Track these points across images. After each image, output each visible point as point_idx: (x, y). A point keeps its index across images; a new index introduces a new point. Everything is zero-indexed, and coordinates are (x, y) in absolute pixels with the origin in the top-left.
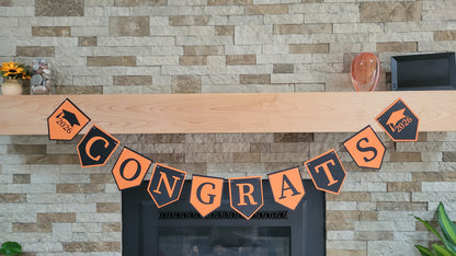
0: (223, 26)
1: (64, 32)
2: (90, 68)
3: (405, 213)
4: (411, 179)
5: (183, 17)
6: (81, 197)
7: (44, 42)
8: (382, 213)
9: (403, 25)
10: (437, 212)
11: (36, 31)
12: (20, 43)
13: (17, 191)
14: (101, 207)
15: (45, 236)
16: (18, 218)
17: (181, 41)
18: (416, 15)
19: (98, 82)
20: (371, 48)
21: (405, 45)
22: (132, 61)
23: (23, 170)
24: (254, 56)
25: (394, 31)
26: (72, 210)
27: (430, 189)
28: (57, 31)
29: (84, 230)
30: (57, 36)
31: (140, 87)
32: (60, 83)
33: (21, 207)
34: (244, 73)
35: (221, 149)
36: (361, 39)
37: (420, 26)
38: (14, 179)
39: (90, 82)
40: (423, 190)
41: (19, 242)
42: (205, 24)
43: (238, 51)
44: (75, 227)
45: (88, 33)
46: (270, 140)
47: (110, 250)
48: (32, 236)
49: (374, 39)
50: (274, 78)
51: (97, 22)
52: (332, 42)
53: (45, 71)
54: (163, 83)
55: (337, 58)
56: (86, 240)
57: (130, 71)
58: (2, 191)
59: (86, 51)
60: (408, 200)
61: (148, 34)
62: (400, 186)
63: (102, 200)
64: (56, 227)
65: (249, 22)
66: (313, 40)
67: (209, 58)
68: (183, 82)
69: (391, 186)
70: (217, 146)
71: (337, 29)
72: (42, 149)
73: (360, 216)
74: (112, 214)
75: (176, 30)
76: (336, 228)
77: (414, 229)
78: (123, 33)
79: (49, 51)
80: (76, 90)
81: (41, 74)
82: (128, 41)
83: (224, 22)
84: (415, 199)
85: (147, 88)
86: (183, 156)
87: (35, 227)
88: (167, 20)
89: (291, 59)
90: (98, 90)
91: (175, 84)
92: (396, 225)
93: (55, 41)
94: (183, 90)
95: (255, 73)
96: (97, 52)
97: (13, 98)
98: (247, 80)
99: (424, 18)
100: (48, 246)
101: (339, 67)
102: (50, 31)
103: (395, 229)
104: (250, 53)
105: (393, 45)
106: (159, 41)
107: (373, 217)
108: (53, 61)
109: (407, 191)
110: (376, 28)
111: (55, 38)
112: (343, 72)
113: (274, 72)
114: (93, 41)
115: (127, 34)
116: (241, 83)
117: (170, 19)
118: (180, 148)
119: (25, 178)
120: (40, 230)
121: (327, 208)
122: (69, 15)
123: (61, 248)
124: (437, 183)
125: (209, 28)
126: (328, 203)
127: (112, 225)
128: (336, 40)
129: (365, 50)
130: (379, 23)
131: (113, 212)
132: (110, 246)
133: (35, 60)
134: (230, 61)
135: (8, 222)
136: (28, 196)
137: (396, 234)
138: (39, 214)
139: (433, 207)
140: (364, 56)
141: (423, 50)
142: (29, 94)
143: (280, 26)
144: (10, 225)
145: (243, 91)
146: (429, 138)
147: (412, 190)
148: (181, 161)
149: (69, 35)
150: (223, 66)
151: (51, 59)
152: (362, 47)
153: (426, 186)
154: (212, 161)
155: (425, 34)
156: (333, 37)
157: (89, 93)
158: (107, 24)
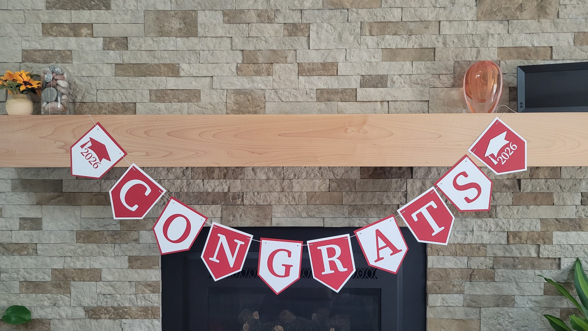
0: (294, 25)
1: (84, 30)
2: (120, 78)
3: (530, 272)
4: (539, 228)
5: (242, 11)
6: (108, 249)
7: (58, 43)
8: (500, 272)
9: (533, 24)
10: (572, 271)
11: (48, 29)
12: (26, 45)
13: (26, 240)
14: (134, 261)
15: (62, 298)
16: (27, 275)
17: (238, 43)
18: (552, 10)
19: (130, 97)
20: (490, 54)
21: (536, 50)
22: (174, 70)
23: (34, 213)
24: (335, 65)
25: (521, 31)
26: (97, 266)
27: (564, 241)
28: (75, 29)
29: (113, 292)
30: (75, 36)
31: (185, 104)
32: (79, 99)
33: (30, 261)
34: (322, 86)
35: (291, 187)
36: (478, 44)
37: (555, 25)
38: (21, 225)
39: (119, 98)
40: (555, 241)
41: (27, 305)
42: (270, 21)
43: (315, 57)
44: (101, 288)
45: (116, 32)
46: (355, 175)
47: (146, 317)
48: (45, 299)
49: (494, 43)
50: (362, 93)
51: (128, 18)
52: (439, 45)
53: (61, 83)
54: (216, 99)
55: (446, 69)
56: (116, 305)
57: (171, 83)
58: (4, 240)
59: (114, 56)
60: (534, 255)
61: (195, 35)
62: (524, 236)
63: (135, 253)
64: (77, 287)
65: (331, 18)
66: (413, 43)
67: (276, 67)
68: (241, 98)
69: (513, 237)
70: (286, 182)
71: (446, 29)
72: (57, 185)
73: (470, 275)
74: (148, 271)
75: (233, 29)
76: (440, 291)
77: (542, 292)
78: (162, 33)
79: (65, 56)
80: (100, 109)
81: (56, 86)
82: (171, 43)
83: (296, 18)
84: (544, 253)
85: (194, 106)
86: (241, 196)
87: (50, 288)
88: (219, 16)
89: (384, 68)
90: (128, 108)
91: (231, 101)
92: (519, 288)
93: (72, 43)
94: (240, 110)
95: (336, 86)
96: (127, 57)
97: (20, 118)
98: (325, 96)
99: (561, 14)
100: (65, 311)
101: (447, 80)
102: (67, 30)
103: (516, 292)
104: (330, 60)
105: (519, 51)
106: (211, 43)
107: (490, 277)
108: (70, 69)
109: (534, 243)
110: (498, 28)
111: (73, 40)
112: (453, 86)
113: (362, 86)
114: (123, 43)
115: (168, 34)
116: (319, 100)
117: (224, 14)
118: (237, 186)
119: (35, 224)
120: (54, 290)
121: (429, 265)
122: (90, 9)
123: (82, 313)
124: (573, 234)
125: (276, 26)
126: (430, 258)
127: (148, 285)
128: (445, 44)
129: (482, 58)
130: (501, 21)
131: (150, 268)
132: (146, 312)
133: (47, 68)
134: (304, 70)
135: (13, 279)
136: (39, 247)
137: (518, 299)
138: (54, 270)
139: (566, 263)
140: (482, 65)
141: (558, 59)
142: (39, 113)
143: (370, 24)
144: (17, 284)
145: (320, 111)
146: (565, 175)
147: (540, 242)
148: (239, 202)
149: (92, 35)
150: (294, 76)
151: (68, 67)
152: (478, 52)
153: (558, 236)
154: (279, 202)
155: (562, 36)
156: (441, 40)
157: (117, 111)
158: (141, 21)
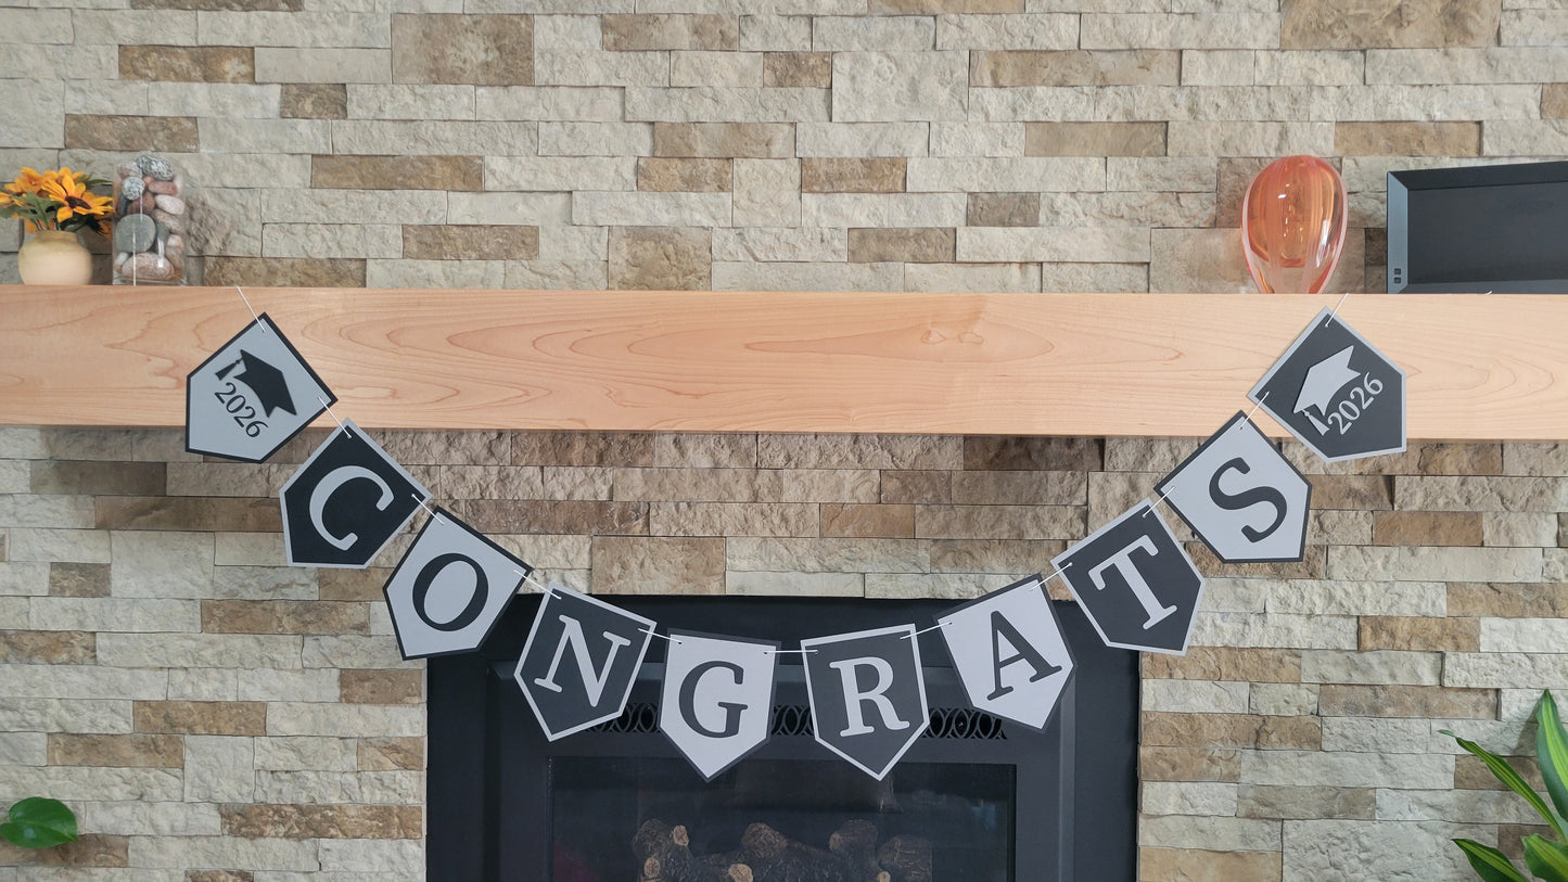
0: (792, 57)
1: (231, 66)
2: (325, 194)
3: (1419, 726)
4: (1443, 608)
5: (653, 19)
6: (287, 649)
7: (160, 99)
8: (1336, 724)
9: (1431, 61)
10: (1532, 725)
11: (136, 61)
12: (75, 103)
13: (67, 624)
14: (354, 684)
15: (161, 781)
16: (68, 718)
17: (642, 102)
18: (1481, 24)
19: (349, 245)
20: (1315, 139)
21: (1440, 131)
22: (468, 175)
23: (90, 550)
24: (899, 164)
25: (1399, 79)
26: (255, 694)
27: (1509, 644)
28: (207, 62)
29: (298, 766)
30: (207, 79)
31: (498, 265)
32: (215, 246)
33: (70, 682)
34: (864, 222)
35: (777, 490)
36: (1282, 111)
37: (1491, 63)
38: (53, 582)
39: (319, 247)
40: (1485, 644)
41: (66, 798)
42: (728, 44)
43: (845, 143)
44: (265, 752)
45: (316, 70)
46: (950, 460)
47: (385, 833)
48: (116, 782)
49: (1326, 109)
50: (970, 241)
51: (347, 33)
52: (1179, 115)
53: (166, 202)
54: (579, 251)
55: (1197, 177)
56: (303, 800)
57: (461, 208)
58: (9, 620)
59: (310, 133)
60: (1429, 679)
61: (527, 80)
62: (1403, 630)
63: (358, 662)
64: (201, 750)
65: (888, 38)
66: (1106, 109)
67: (742, 168)
68: (648, 251)
69: (1373, 630)
70: (765, 477)
71: (1198, 72)
72: (151, 478)
73: (1257, 733)
74: (393, 710)
75: (628, 67)
76: (1175, 773)
77: (1449, 782)
78: (439, 74)
79: (180, 133)
80: (269, 273)
81: (153, 211)
82: (462, 100)
83: (795, 38)
84: (1457, 676)
85: (519, 270)
86: (643, 511)
87: (127, 751)
88: (592, 31)
89: (1030, 174)
90: (345, 272)
91: (620, 259)
92: (1388, 768)
93: (199, 98)
94: (644, 277)
95: (901, 221)
96: (345, 137)
97: (55, 294)
98: (871, 246)
99: (1506, 35)
100: (168, 816)
101: (1199, 207)
102: (184, 63)
103: (1381, 780)
104: (885, 151)
105: (1393, 132)
106: (567, 101)
107: (1309, 738)
108: (193, 167)
109: (1429, 648)
110: (1338, 70)
111: (201, 89)
112: (1215, 224)
113: (970, 221)
114: (333, 100)
115: (454, 78)
116: (854, 256)
117: (605, 26)
118: (633, 485)
119: (91, 580)
120: (140, 758)
121: (1147, 703)
122: (248, 7)
123: (213, 822)
124: (1535, 624)
125: (743, 59)
126: (1148, 686)
127: (391, 748)
128: (1193, 111)
129: (1295, 149)
130: (1345, 52)
131: (397, 701)
132: (384, 821)
133: (130, 162)
134: (816, 178)
135: (32, 728)
136: (101, 641)
137: (1385, 800)
138: (139, 704)
139: (1517, 705)
140: (1295, 168)
141: (1499, 152)
142: (108, 281)
143: (994, 55)
144: (39, 742)
145: (857, 286)
146: (1514, 464)
147: (1446, 646)
148: (638, 526)
149: (251, 78)
150: (789, 195)
151: (186, 161)
152: (1283, 134)
153: (1495, 631)
154: (746, 528)
155: (1508, 94)
156: (1182, 100)
157: (316, 282)
158: (383, 41)
